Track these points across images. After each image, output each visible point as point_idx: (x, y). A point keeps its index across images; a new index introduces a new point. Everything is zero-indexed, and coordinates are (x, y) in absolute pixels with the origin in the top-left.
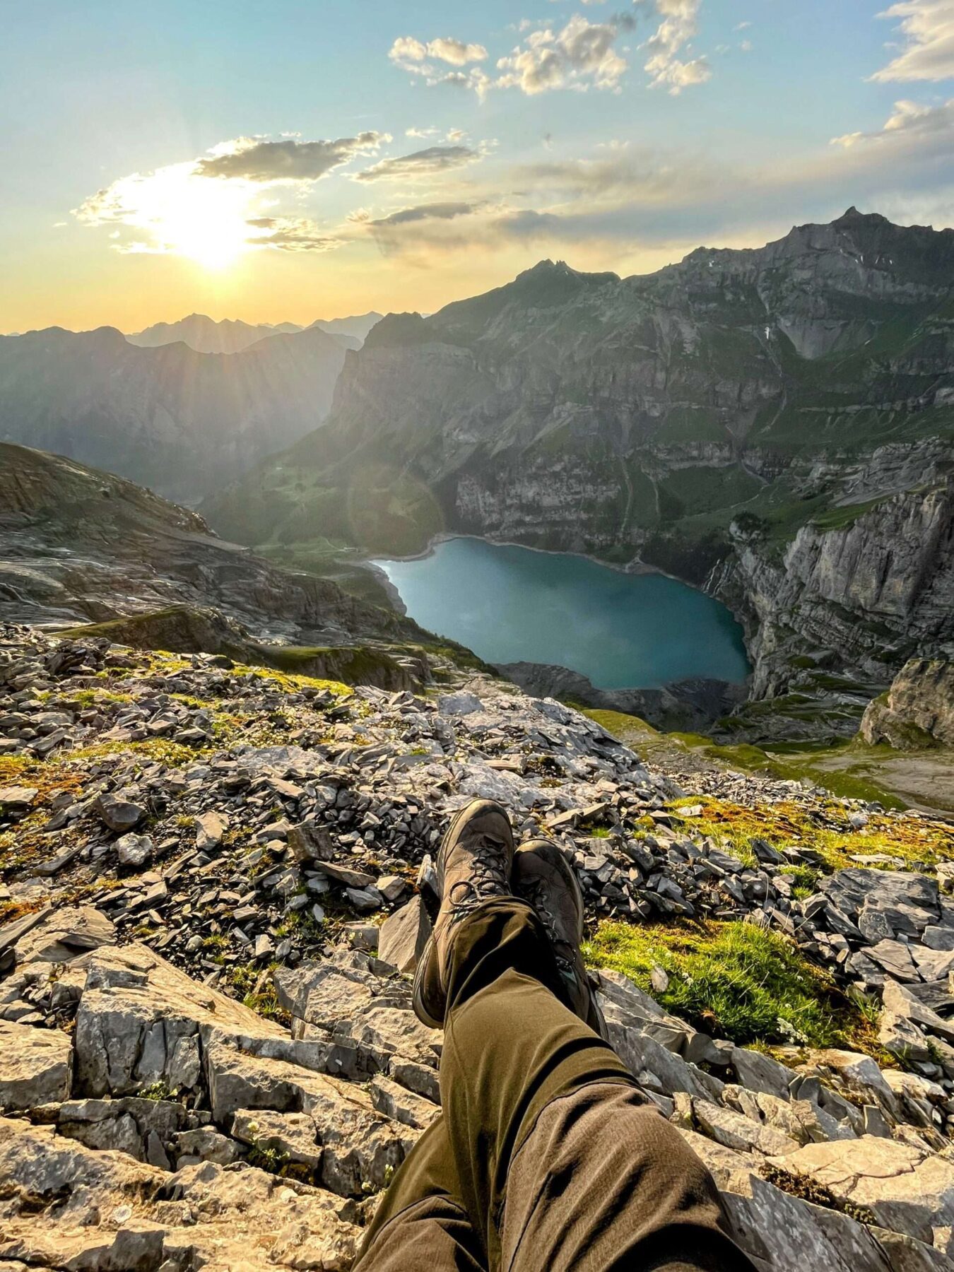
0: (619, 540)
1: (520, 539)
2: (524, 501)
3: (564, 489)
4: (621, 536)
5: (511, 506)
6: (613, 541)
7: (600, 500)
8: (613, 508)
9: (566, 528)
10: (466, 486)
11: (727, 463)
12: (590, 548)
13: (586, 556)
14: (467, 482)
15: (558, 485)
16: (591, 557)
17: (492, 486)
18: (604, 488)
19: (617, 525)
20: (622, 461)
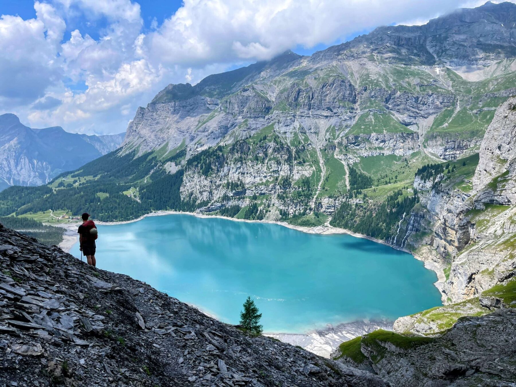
0: (311, 209)
1: (224, 211)
2: (230, 181)
3: (265, 169)
4: (313, 206)
5: (219, 186)
6: (306, 210)
7: (297, 177)
8: (306, 182)
9: (264, 201)
10: (189, 175)
11: (411, 152)
12: (284, 216)
13: (279, 223)
14: (190, 172)
15: (259, 166)
16: (285, 224)
17: (206, 172)
18: (300, 168)
19: (309, 196)
20: (318, 150)
